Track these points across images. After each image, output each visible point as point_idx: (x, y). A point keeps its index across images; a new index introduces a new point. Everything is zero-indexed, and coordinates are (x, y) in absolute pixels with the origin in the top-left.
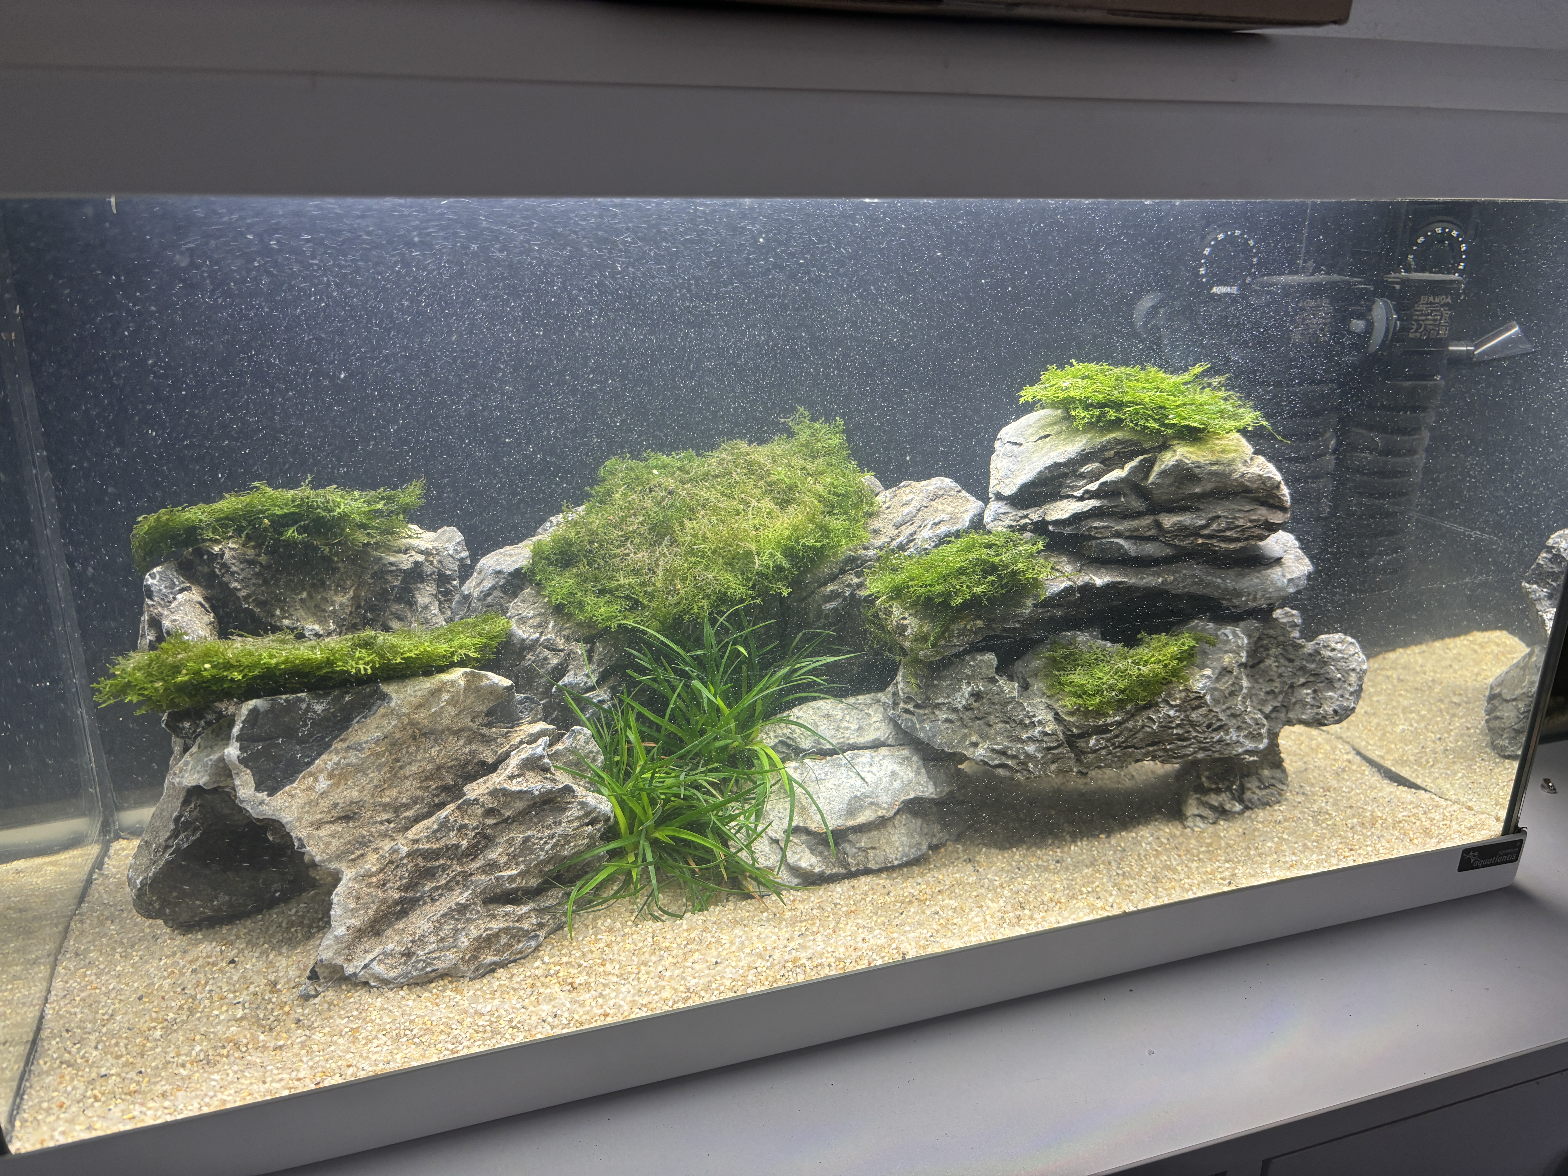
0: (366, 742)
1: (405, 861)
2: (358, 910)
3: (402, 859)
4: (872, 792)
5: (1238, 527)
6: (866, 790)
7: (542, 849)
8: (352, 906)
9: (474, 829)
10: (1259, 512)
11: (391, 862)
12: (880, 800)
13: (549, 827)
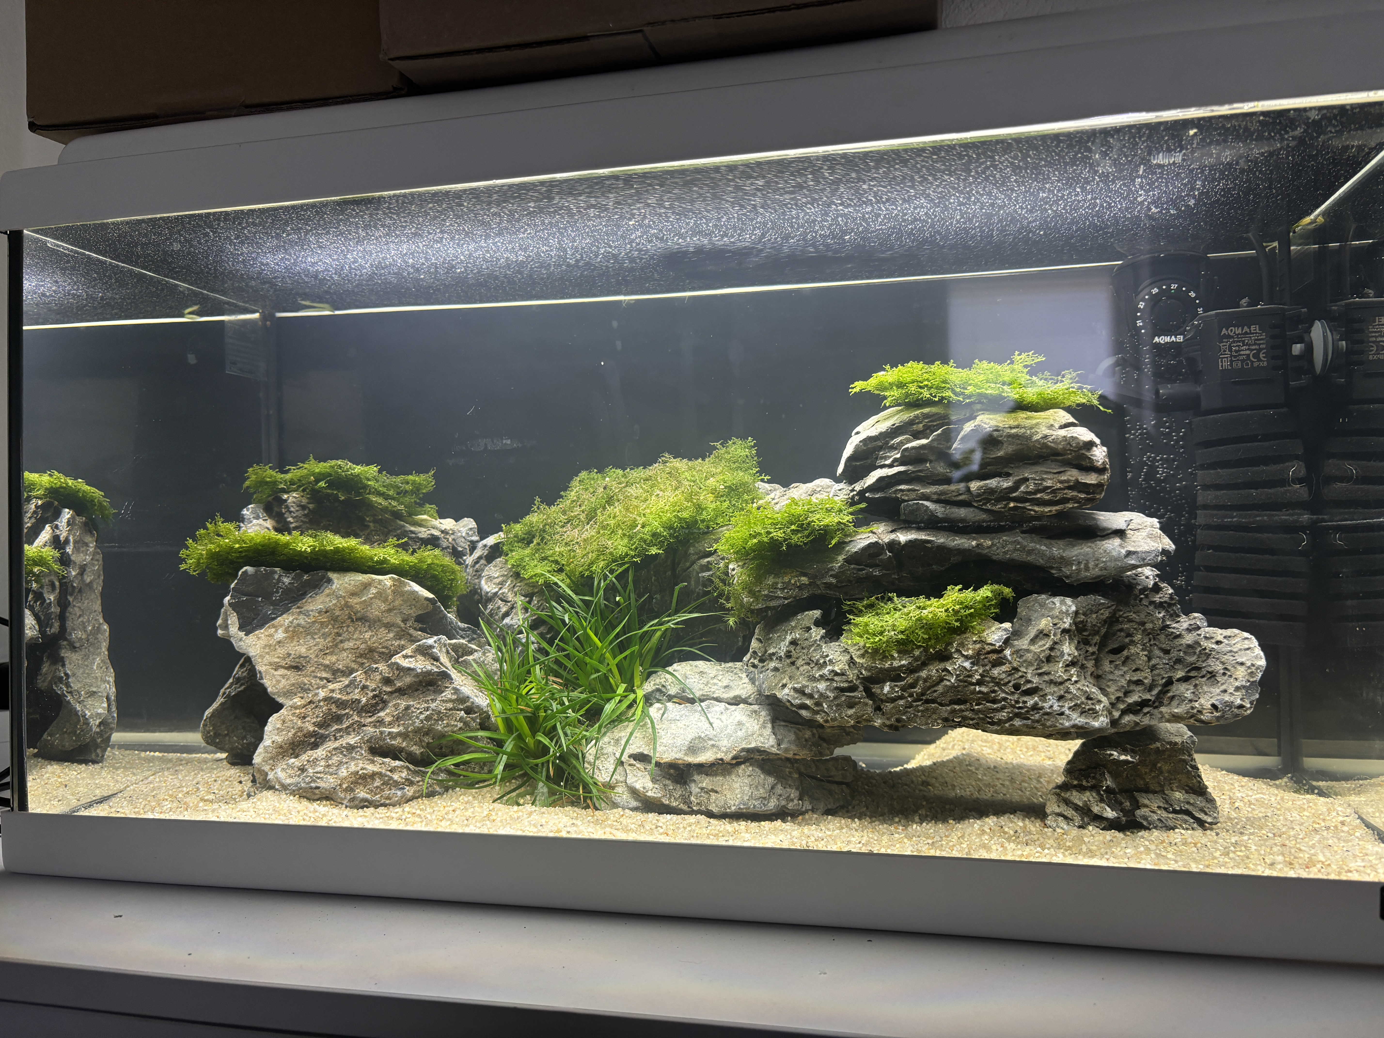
0: (312, 611)
1: (322, 704)
2: (283, 730)
3: (319, 701)
4: (715, 736)
5: (1048, 488)
6: (711, 733)
7: (418, 718)
8: (278, 726)
9: (374, 690)
10: (1069, 473)
11: (311, 702)
12: (720, 743)
13: (427, 702)
